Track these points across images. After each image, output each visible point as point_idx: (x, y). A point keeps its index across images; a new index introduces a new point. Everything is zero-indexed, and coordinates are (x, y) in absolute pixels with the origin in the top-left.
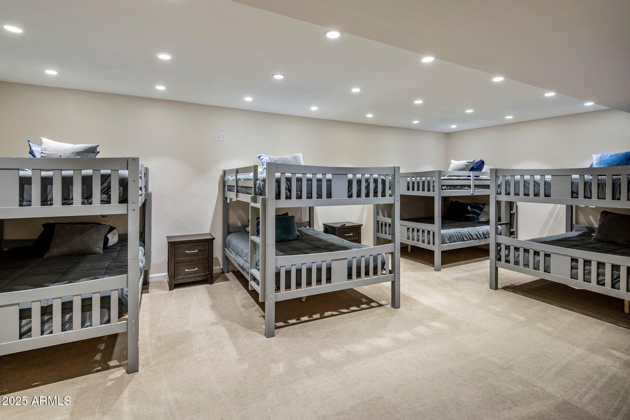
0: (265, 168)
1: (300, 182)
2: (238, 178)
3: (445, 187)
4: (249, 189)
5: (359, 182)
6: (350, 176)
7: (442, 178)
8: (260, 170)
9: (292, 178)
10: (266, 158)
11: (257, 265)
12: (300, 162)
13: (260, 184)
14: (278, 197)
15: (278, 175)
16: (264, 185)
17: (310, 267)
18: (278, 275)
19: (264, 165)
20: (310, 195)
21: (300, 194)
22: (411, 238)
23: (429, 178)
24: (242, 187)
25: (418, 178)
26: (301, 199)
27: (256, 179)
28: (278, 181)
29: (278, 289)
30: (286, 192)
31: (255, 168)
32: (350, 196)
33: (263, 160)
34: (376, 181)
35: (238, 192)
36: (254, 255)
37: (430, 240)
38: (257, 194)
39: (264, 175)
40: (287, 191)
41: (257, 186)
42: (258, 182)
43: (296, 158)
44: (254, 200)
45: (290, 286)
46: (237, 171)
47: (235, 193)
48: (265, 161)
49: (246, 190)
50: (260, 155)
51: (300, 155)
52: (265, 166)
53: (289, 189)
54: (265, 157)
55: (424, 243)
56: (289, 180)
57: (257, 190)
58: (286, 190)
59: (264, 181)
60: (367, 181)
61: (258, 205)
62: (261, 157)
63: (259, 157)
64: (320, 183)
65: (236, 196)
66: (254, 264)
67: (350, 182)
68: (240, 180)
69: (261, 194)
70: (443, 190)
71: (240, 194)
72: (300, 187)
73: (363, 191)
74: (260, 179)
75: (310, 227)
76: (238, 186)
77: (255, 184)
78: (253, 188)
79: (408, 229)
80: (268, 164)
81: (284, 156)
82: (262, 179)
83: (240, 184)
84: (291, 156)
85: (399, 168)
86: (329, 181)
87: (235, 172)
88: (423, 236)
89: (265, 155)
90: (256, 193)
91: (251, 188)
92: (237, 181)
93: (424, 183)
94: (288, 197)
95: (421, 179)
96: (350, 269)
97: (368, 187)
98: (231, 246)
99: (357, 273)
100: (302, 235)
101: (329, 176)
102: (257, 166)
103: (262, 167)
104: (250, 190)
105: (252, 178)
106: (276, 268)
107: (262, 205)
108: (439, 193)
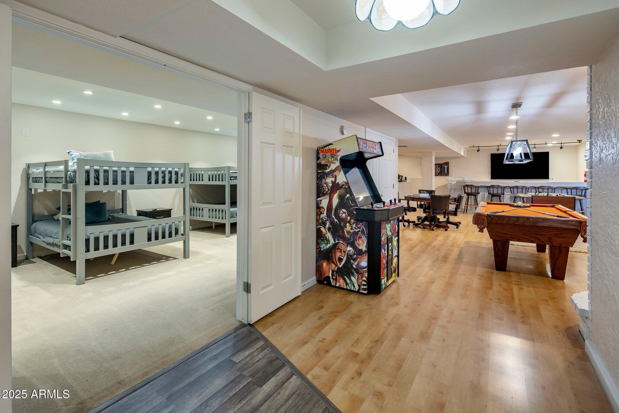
0: (75, 163)
1: (107, 173)
2: (46, 171)
3: (233, 178)
4: (59, 179)
5: (157, 173)
6: (150, 169)
7: (231, 172)
8: (70, 164)
9: (100, 170)
10: (76, 154)
11: (68, 237)
12: (110, 158)
13: (71, 174)
14: (88, 183)
15: (87, 167)
16: (75, 176)
17: (116, 234)
18: (87, 241)
19: (73, 160)
20: (116, 182)
21: (107, 182)
22: (211, 217)
23: (222, 172)
24: (51, 178)
25: (216, 172)
26: (108, 185)
27: (67, 171)
28: (88, 172)
29: (88, 250)
30: (94, 180)
31: (66, 163)
32: (150, 183)
33: (73, 156)
34: (170, 172)
35: (46, 182)
36: (65, 230)
37: (223, 216)
38: (68, 182)
39: (75, 167)
40: (96, 180)
41: (68, 176)
42: (69, 173)
43: (107, 155)
44: (66, 187)
45: (99, 248)
46: (46, 165)
47: (43, 184)
48: (75, 156)
49: (56, 180)
50: (69, 151)
51: (112, 152)
52: (75, 161)
53: (97, 178)
54: (75, 152)
55: (220, 219)
56: (97, 171)
57: (68, 179)
58: (94, 178)
59: (75, 172)
60: (163, 172)
61: (70, 190)
62: (71, 153)
63: (69, 153)
64: (124, 173)
65: (44, 186)
66: (65, 236)
67: (149, 174)
68: (49, 172)
69: (72, 182)
70: (232, 180)
71: (47, 184)
72: (106, 175)
73: (160, 180)
74: (71, 171)
75: (123, 213)
76: (46, 178)
77: (66, 175)
78: (64, 178)
79: (209, 210)
80: (78, 159)
81: (94, 153)
82: (73, 171)
83: (48, 175)
84: (102, 153)
85: (188, 164)
86: (132, 172)
87: (44, 166)
88: (219, 214)
89: (75, 151)
90: (66, 182)
91: (62, 178)
92: (45, 173)
93: (219, 175)
94: (97, 184)
95: (217, 173)
96: (149, 235)
97: (164, 177)
98: (37, 232)
99: (155, 237)
100: (114, 218)
101: (132, 169)
102: (68, 161)
103: (72, 162)
104: (61, 179)
105: (63, 170)
106: (86, 235)
107: (73, 190)
108: (229, 183)
